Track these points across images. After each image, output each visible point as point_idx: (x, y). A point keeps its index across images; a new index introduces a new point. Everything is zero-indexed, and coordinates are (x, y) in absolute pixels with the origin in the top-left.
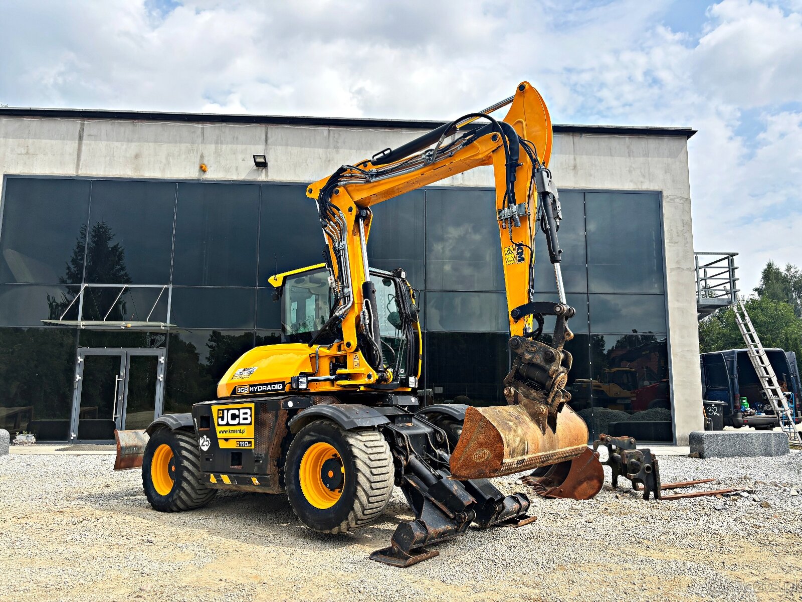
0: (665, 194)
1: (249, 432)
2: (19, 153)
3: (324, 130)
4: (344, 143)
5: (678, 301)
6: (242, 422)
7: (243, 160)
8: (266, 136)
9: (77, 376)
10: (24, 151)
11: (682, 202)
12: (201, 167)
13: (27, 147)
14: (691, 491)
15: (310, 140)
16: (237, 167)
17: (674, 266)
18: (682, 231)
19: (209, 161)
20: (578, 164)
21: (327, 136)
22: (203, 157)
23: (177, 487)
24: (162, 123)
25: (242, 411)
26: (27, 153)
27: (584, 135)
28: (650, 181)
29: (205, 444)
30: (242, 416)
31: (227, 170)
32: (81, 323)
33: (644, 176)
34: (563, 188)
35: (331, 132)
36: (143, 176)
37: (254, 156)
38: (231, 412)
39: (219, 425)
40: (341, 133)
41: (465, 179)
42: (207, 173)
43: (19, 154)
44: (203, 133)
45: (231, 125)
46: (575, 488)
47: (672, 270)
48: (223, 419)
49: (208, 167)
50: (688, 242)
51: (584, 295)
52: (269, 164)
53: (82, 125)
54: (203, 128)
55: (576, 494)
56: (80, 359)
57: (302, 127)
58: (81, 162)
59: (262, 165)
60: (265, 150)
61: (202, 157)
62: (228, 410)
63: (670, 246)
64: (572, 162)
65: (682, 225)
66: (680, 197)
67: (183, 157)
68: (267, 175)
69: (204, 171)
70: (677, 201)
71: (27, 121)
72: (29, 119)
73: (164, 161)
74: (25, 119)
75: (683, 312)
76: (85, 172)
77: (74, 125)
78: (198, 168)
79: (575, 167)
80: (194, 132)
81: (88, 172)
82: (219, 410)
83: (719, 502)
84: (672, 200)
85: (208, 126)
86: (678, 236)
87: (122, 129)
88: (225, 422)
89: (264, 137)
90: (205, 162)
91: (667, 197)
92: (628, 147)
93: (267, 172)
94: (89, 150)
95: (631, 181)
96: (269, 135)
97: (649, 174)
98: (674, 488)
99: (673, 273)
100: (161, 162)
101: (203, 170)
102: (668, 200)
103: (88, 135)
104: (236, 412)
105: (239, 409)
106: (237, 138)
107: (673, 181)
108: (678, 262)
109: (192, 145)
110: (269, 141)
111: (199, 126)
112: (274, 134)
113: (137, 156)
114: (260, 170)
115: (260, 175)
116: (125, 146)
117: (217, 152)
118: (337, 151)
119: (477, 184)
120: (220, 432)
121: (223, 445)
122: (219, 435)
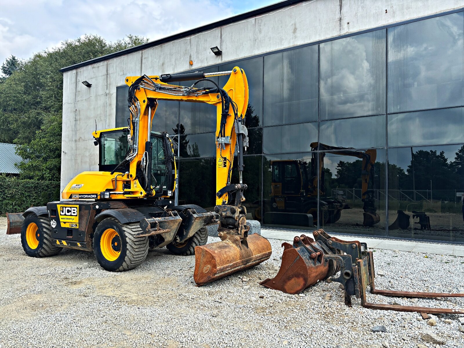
1: (76, 220)
3: (252, 20)
4: (265, 25)
6: (72, 214)
7: (210, 53)
8: (221, 34)
10: (122, 73)
13: (123, 71)
15: (245, 29)
16: (207, 58)
19: (194, 59)
21: (254, 23)
23: (40, 246)
24: (172, 42)
25: (72, 209)
26: (124, 74)
29: (54, 224)
30: (72, 211)
31: (202, 62)
35: (257, 20)
37: (211, 49)
38: (67, 209)
39: (61, 215)
40: (262, 19)
41: (350, 27)
42: (193, 65)
43: (120, 76)
44: (190, 42)
45: (204, 33)
48: (63, 212)
49: (193, 62)
52: (223, 52)
53: (142, 53)
54: (190, 39)
57: (240, 22)
59: (218, 53)
60: (221, 43)
61: (190, 56)
62: (66, 207)
67: (182, 59)
68: (222, 59)
71: (122, 57)
73: (174, 64)
77: (139, 55)
78: (188, 63)
80: (186, 43)
82: (61, 207)
85: (193, 37)
87: (157, 51)
88: (64, 214)
90: (192, 59)
93: (222, 57)
94: (145, 66)
96: (222, 33)
100: (173, 65)
101: (191, 64)
103: (145, 58)
104: (70, 209)
105: (71, 208)
106: (207, 40)
109: (186, 51)
110: (223, 37)
111: (188, 38)
112: (225, 32)
113: (163, 64)
114: (218, 57)
115: (218, 61)
116: (158, 60)
117: (197, 52)
118: (260, 32)
119: (360, 29)
120: (62, 218)
121: (63, 225)
122: (61, 220)
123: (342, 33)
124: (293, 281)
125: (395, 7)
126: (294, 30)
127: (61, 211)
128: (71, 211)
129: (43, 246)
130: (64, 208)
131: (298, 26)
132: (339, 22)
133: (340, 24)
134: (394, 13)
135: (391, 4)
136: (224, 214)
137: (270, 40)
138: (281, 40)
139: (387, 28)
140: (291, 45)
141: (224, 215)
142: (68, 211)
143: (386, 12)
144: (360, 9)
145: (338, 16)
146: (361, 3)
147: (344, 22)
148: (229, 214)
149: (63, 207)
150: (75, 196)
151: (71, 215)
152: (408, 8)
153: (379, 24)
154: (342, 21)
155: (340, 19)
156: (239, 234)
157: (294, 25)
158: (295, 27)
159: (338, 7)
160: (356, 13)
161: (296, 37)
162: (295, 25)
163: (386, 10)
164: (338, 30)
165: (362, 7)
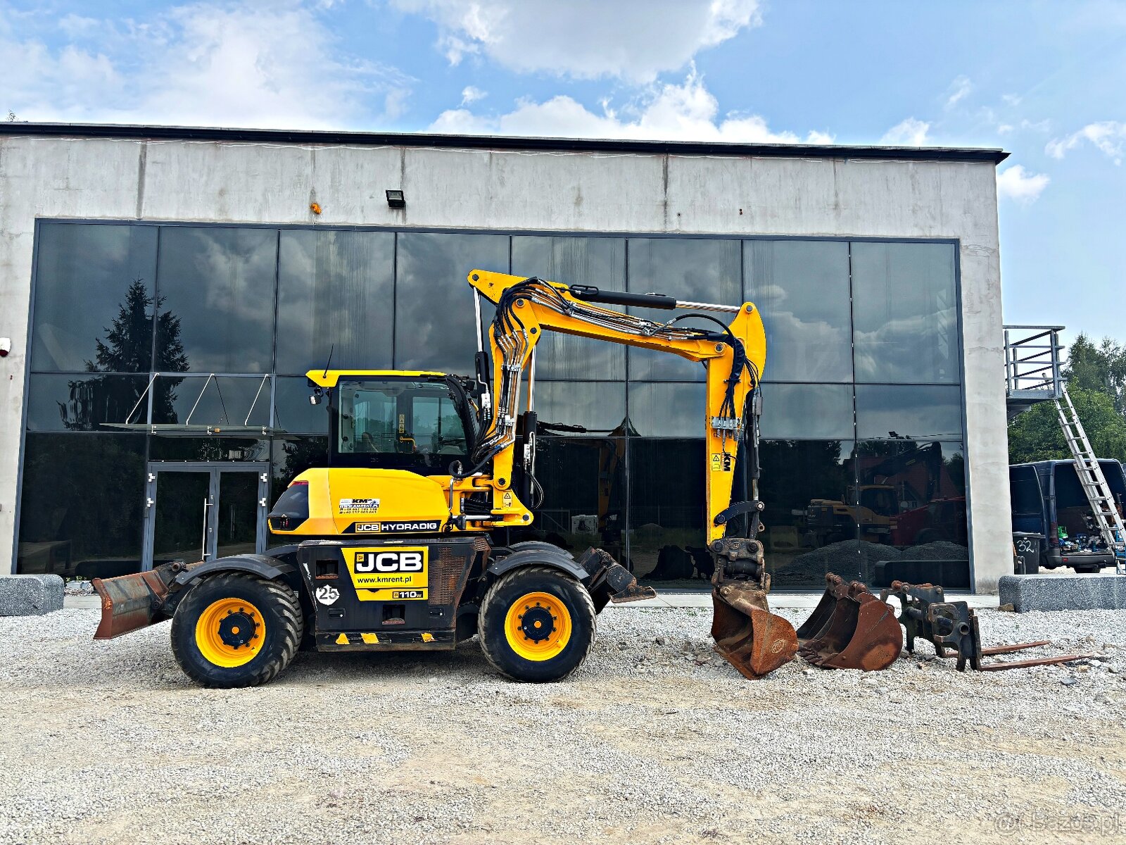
0: (963, 243)
2: (56, 187)
3: (483, 154)
4: (512, 173)
5: (979, 393)
6: (404, 568)
7: (371, 197)
8: (403, 163)
9: (149, 499)
10: (62, 185)
11: (987, 254)
12: (312, 207)
13: (67, 178)
14: (1018, 659)
15: (464, 169)
16: (363, 207)
17: (975, 345)
18: (986, 296)
19: (323, 200)
20: (841, 203)
21: (488, 163)
22: (315, 193)
24: (257, 144)
25: (404, 556)
26: (67, 188)
27: (849, 160)
28: (942, 224)
29: (327, 596)
30: (404, 562)
31: (349, 212)
32: (152, 428)
33: (934, 218)
34: (821, 235)
35: (494, 157)
36: (231, 220)
37: (387, 191)
38: (382, 556)
40: (507, 158)
41: (682, 222)
42: (321, 215)
43: (55, 189)
44: (313, 158)
45: (353, 148)
46: (862, 654)
47: (972, 350)
49: (322, 207)
50: (996, 311)
51: (848, 386)
52: (408, 202)
53: (144, 147)
54: (313, 153)
55: (864, 662)
56: (151, 477)
57: (454, 150)
58: (144, 200)
59: (397, 203)
60: (402, 183)
61: (313, 193)
62: (376, 553)
63: (969, 317)
64: (833, 199)
65: (987, 286)
66: (985, 247)
67: (287, 193)
68: (404, 218)
69: (317, 213)
70: (981, 253)
71: (65, 142)
72: (69, 140)
73: (260, 198)
74: (62, 139)
75: (986, 409)
76: (150, 215)
77: (133, 147)
78: (307, 209)
79: (836, 206)
80: (301, 157)
81: (155, 216)
82: (357, 553)
83: (1064, 673)
84: (974, 251)
85: (320, 149)
86: (981, 302)
87: (200, 153)
88: (369, 569)
89: (399, 164)
90: (318, 200)
91: (967, 247)
92: (912, 177)
93: (405, 214)
94: (155, 183)
95: (916, 226)
96: (407, 161)
97: (942, 214)
98: (994, 655)
99: (973, 355)
100: (256, 200)
101: (315, 210)
102: (967, 252)
103: (154, 162)
104: (393, 556)
106: (362, 167)
107: (976, 225)
108: (980, 340)
109: (299, 176)
110: (408, 170)
111: (308, 148)
112: (413, 160)
113: (222, 193)
114: (395, 211)
115: (394, 219)
116: (205, 178)
117: (335, 187)
118: (502, 183)
119: (700, 230)
120: (360, 581)
121: (363, 596)
122: (356, 585)
123: (669, 230)
124: (875, 651)
125: (753, 208)
126: (577, 199)
127: (356, 563)
128: (398, 562)
129: (282, 655)
130: (371, 557)
131: (584, 194)
132: (663, 208)
133: (665, 212)
134: (752, 217)
135: (748, 202)
136: (734, 554)
137: (525, 207)
138: (549, 212)
139: (742, 239)
140: (571, 227)
141: (734, 556)
142: (387, 562)
143: (741, 214)
144: (699, 195)
145: (661, 197)
146: (701, 186)
147: (673, 210)
148: (744, 553)
149: (366, 555)
150: (367, 527)
151: (398, 571)
152: (773, 216)
153: (730, 229)
154: (667, 207)
155: (665, 204)
156: (760, 588)
157: (576, 191)
158: (579, 195)
159: (662, 183)
160: (693, 201)
161: (580, 214)
162: (579, 189)
163: (741, 210)
164: (662, 221)
165: (703, 194)
